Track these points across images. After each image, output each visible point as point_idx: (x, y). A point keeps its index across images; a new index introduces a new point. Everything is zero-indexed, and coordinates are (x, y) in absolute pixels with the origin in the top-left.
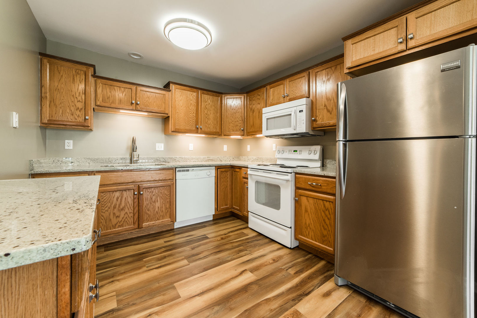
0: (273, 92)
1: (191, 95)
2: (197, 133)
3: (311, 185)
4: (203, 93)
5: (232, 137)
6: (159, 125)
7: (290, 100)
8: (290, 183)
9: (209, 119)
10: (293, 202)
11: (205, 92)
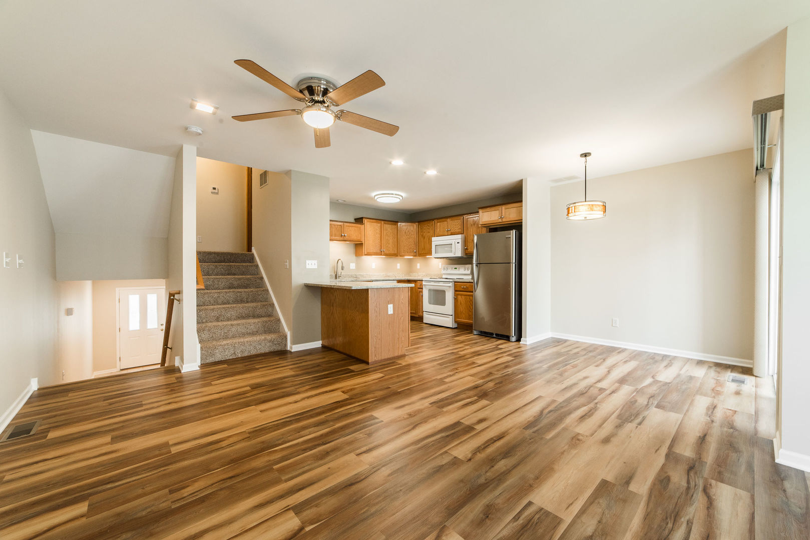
0: (440, 226)
1: (377, 226)
2: (381, 255)
3: (463, 288)
4: (385, 224)
5: (405, 257)
6: (352, 249)
7: (452, 234)
8: (451, 288)
9: (389, 244)
10: (453, 299)
11: (386, 222)
